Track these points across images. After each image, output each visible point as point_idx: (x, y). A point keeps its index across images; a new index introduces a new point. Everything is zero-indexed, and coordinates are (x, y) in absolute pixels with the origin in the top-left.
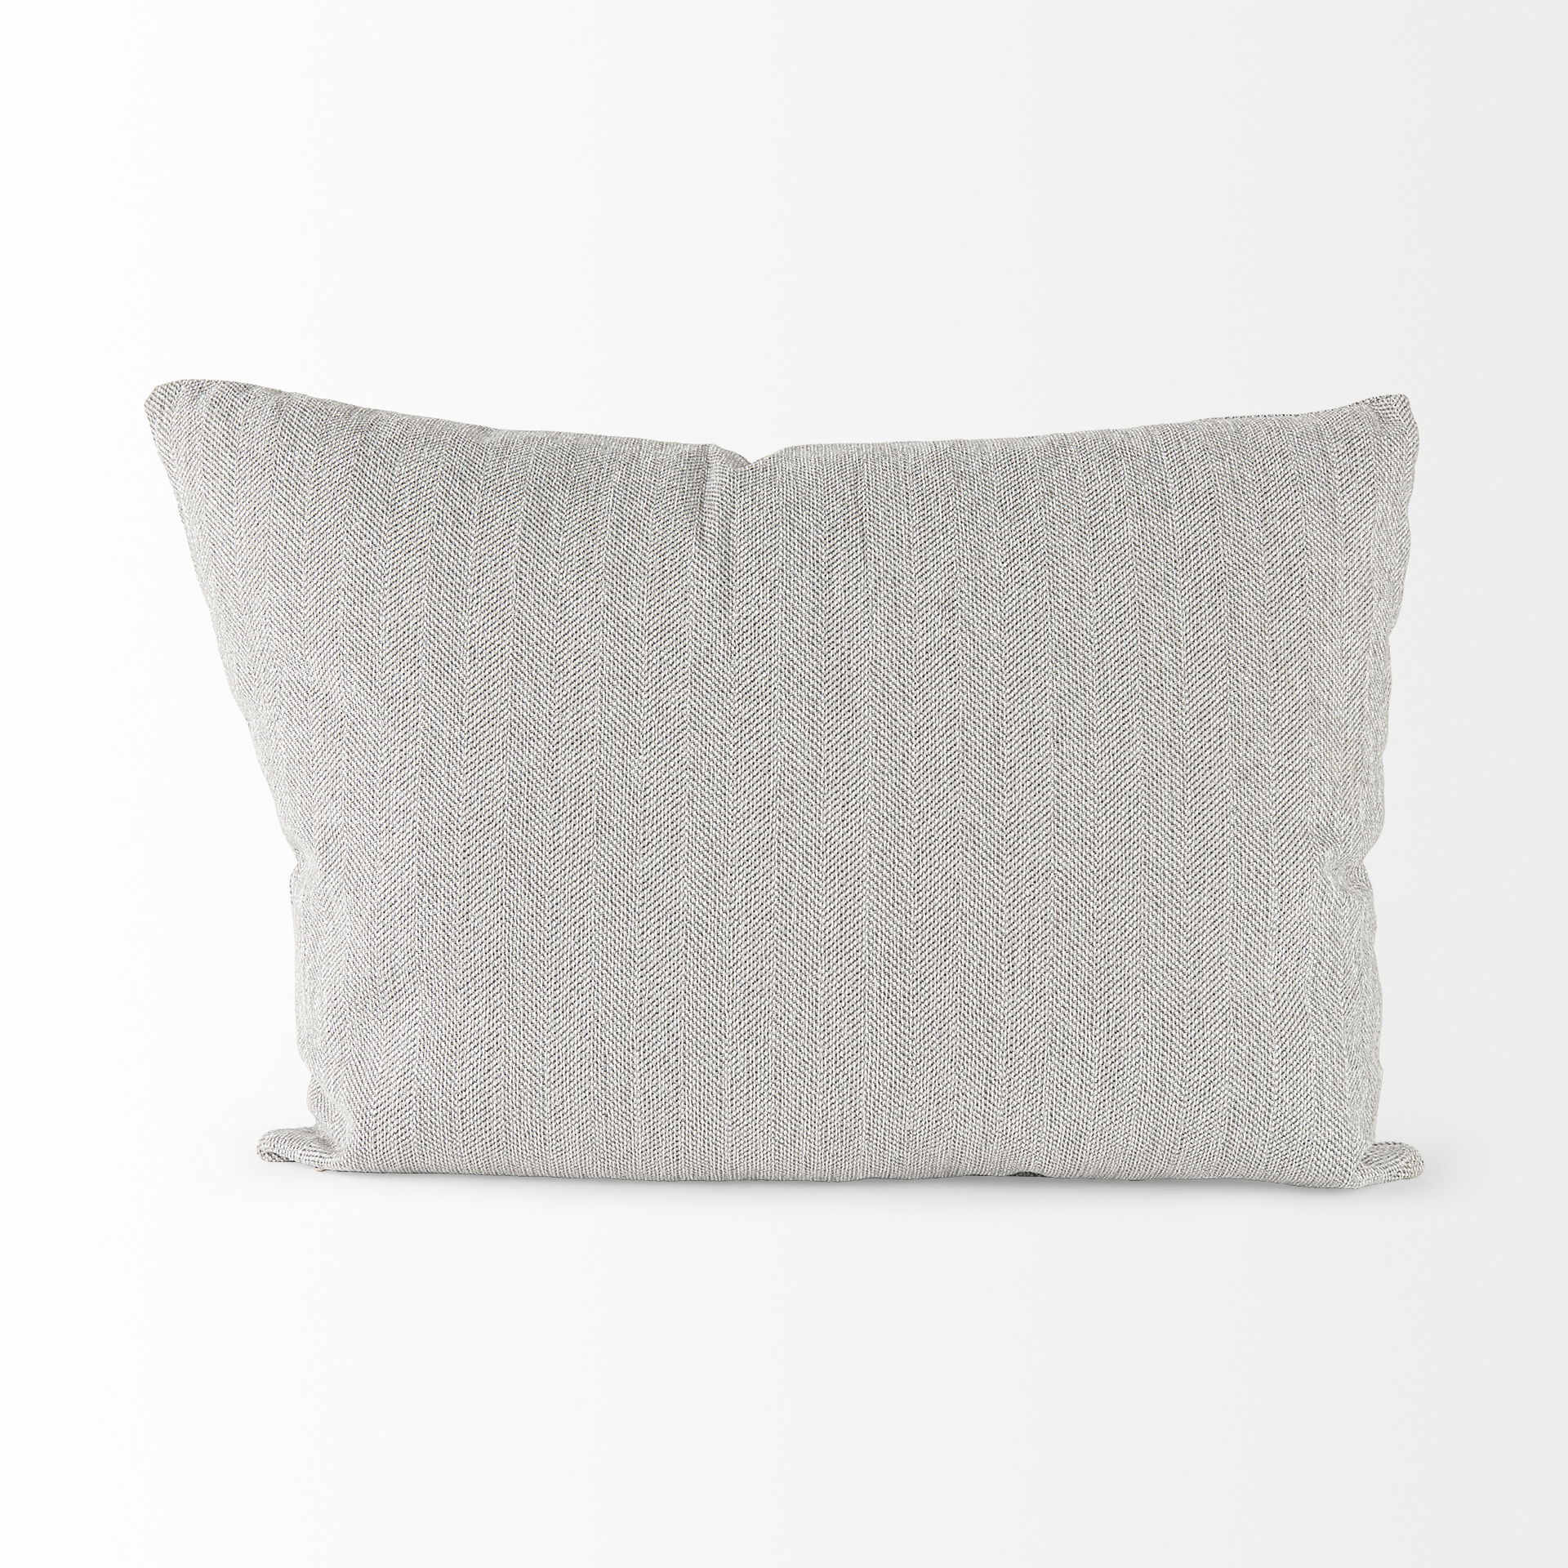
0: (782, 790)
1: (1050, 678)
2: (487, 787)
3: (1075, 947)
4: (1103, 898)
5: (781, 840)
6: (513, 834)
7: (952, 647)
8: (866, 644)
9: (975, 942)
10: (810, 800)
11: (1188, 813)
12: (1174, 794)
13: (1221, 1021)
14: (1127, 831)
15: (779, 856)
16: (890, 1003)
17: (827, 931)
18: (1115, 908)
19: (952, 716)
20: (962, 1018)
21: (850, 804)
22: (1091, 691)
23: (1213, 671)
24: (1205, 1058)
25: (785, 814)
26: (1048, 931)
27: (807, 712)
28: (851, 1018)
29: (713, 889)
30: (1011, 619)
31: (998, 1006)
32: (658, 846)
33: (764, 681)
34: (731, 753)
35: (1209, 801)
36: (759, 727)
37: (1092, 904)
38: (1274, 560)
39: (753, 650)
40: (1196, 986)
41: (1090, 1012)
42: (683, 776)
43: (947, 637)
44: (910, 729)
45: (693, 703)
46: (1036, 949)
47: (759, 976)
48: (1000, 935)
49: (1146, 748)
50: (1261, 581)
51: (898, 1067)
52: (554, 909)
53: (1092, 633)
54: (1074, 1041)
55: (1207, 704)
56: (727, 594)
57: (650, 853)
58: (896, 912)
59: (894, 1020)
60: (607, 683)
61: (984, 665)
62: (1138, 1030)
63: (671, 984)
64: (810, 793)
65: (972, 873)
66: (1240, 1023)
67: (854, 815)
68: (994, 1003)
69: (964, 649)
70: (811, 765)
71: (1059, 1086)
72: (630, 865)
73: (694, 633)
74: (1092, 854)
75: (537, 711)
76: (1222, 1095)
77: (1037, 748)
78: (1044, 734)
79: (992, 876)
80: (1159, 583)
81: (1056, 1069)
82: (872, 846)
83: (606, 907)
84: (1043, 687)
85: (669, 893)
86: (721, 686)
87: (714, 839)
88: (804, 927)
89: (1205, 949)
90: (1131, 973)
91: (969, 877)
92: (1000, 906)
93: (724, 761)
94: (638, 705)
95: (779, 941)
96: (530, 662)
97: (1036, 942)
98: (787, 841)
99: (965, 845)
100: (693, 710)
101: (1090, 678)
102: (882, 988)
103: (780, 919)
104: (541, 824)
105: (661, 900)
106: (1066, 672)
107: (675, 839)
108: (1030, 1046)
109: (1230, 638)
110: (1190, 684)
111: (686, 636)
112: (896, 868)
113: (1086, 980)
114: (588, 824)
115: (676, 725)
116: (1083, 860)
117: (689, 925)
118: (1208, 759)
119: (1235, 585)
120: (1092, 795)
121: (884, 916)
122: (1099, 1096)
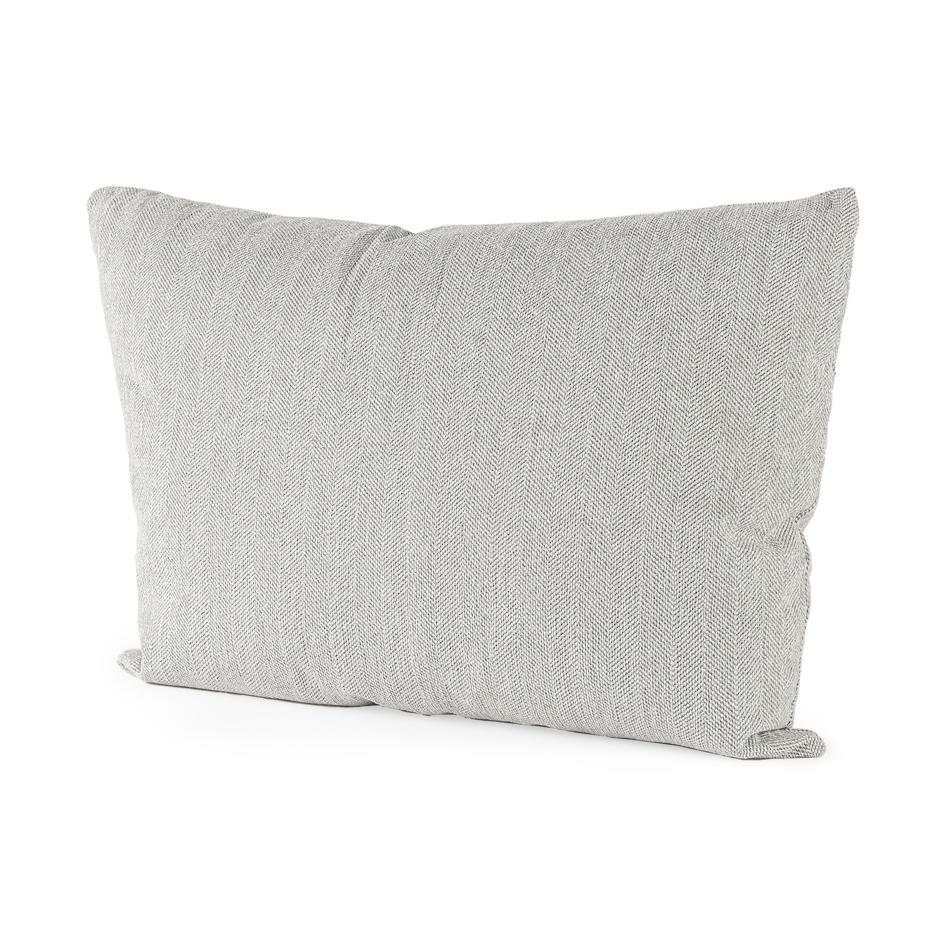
0: (365, 457)
1: (538, 389)
2: (204, 447)
3: (534, 574)
4: (554, 542)
5: (362, 490)
6: (215, 478)
7: (478, 365)
8: (425, 361)
9: (472, 566)
10: (380, 464)
11: (616, 486)
12: (609, 472)
13: (632, 632)
14: (574, 497)
15: (360, 500)
16: (422, 601)
17: (385, 551)
18: (562, 549)
19: (471, 412)
20: (466, 616)
21: (403, 468)
22: (563, 399)
23: (649, 387)
24: (622, 656)
25: (365, 473)
26: (517, 562)
27: (385, 406)
28: (400, 609)
29: (322, 520)
30: (518, 347)
31: (488, 610)
32: (292, 490)
33: (362, 384)
34: (338, 431)
35: (632, 479)
36: (356, 414)
37: (546, 545)
38: (708, 309)
39: (358, 363)
40: (616, 606)
41: (544, 619)
42: (310, 445)
43: (476, 359)
44: (444, 420)
45: (320, 397)
46: (509, 573)
47: (347, 577)
48: (487, 562)
49: (594, 440)
50: (695, 325)
51: (429, 644)
52: (235, 527)
53: (570, 359)
54: (535, 637)
55: (641, 411)
56: (348, 326)
57: (288, 494)
58: (425, 542)
59: (425, 613)
60: (274, 383)
61: (496, 379)
62: (576, 634)
63: (297, 579)
64: (380, 459)
65: (472, 519)
66: (646, 635)
67: (404, 476)
68: (485, 607)
69: (486, 367)
70: (383, 441)
71: (528, 666)
72: (276, 501)
73: (326, 352)
74: (549, 511)
75: (235, 400)
76: (635, 683)
77: (521, 437)
78: (528, 427)
79: (484, 522)
80: (623, 325)
81: (525, 656)
82: (414, 497)
83: (262, 527)
84: (532, 395)
85: (297, 520)
86: (337, 387)
87: (324, 487)
88: (372, 547)
89: (623, 581)
90: (571, 594)
91: (469, 522)
92: (488, 542)
93: (334, 436)
94: (290, 397)
95: (358, 555)
96: (235, 369)
97: (509, 568)
98: (365, 490)
99: (468, 500)
100: (320, 402)
101: (564, 390)
102: (418, 591)
103: (359, 541)
104: (229, 472)
105: (292, 525)
106: (549, 385)
107: (302, 485)
108: (507, 638)
109: (665, 365)
110: (631, 396)
111: (321, 353)
112: (426, 513)
113: (542, 597)
114: (255, 474)
115: (309, 411)
116: (543, 515)
117: (307, 542)
118: (636, 449)
119: (676, 327)
120: (552, 471)
121: (418, 544)
122: (555, 676)
